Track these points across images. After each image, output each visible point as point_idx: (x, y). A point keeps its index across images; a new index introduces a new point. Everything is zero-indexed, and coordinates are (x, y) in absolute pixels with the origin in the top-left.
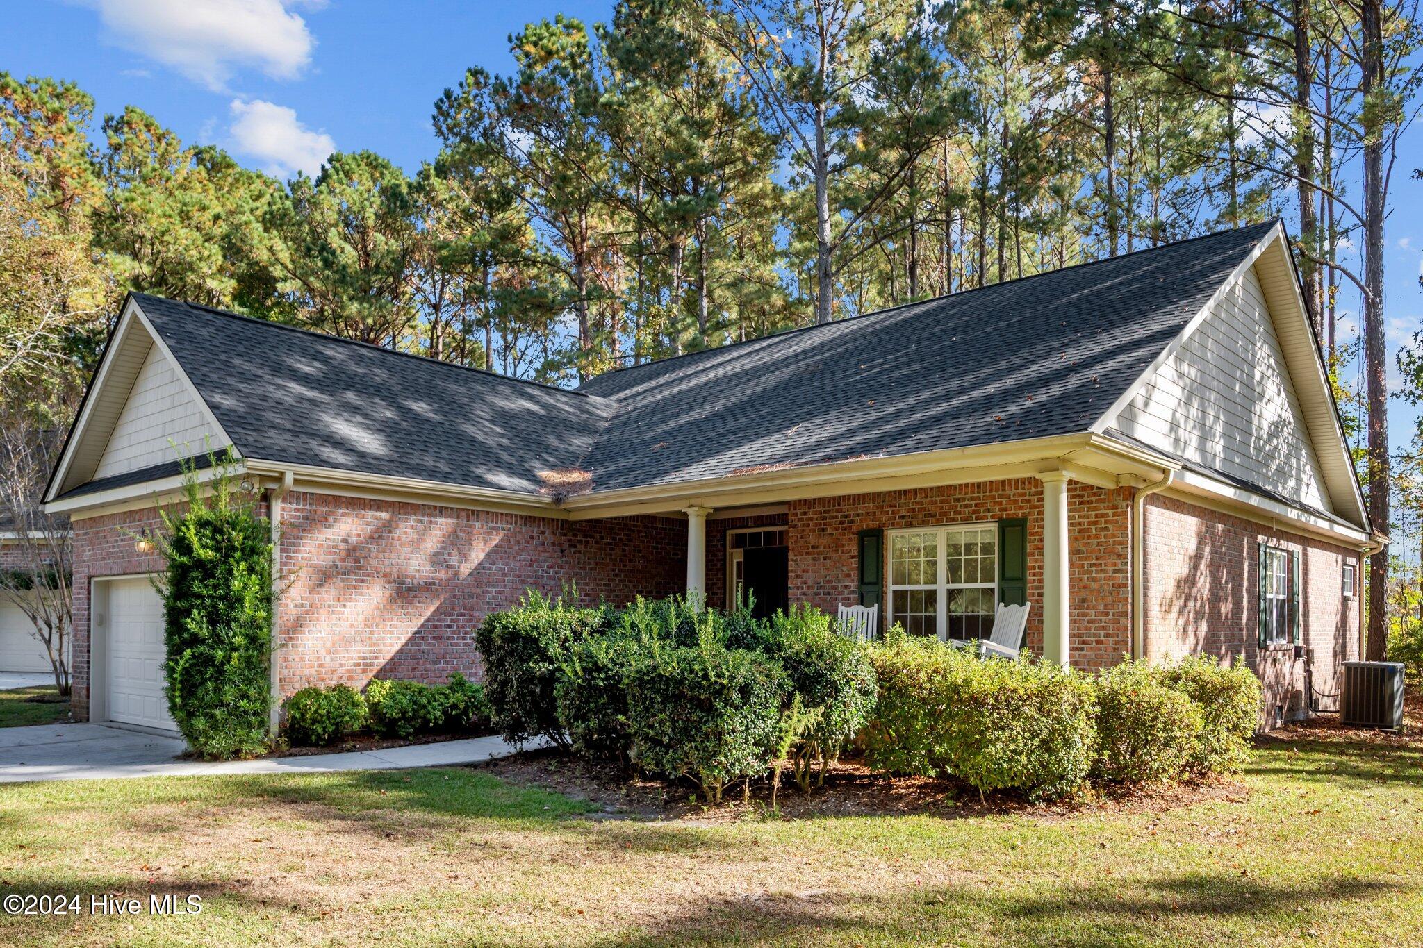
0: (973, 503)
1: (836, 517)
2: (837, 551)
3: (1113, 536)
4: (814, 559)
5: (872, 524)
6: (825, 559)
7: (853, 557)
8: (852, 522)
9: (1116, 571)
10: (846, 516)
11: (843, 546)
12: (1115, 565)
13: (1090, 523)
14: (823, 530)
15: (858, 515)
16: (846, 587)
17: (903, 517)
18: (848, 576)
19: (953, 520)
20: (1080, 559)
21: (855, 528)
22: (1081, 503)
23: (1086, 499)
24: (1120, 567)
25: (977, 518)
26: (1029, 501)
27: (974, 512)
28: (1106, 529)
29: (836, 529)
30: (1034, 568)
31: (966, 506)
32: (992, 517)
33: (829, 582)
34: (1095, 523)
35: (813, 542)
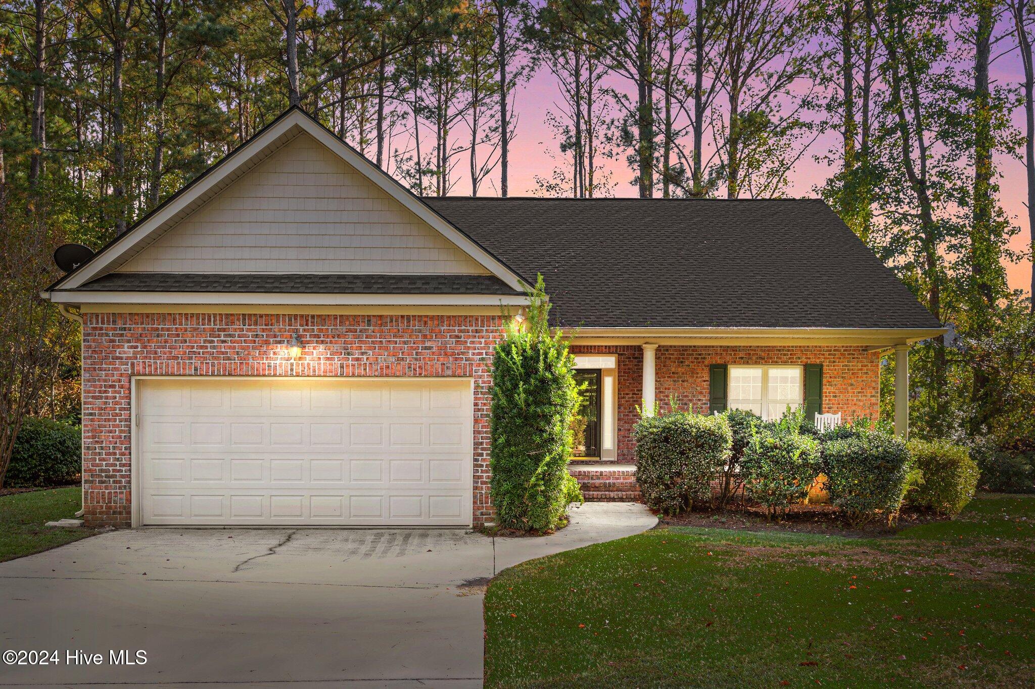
0: (789, 353)
1: (692, 355)
2: (693, 377)
3: (871, 377)
4: (674, 381)
5: (720, 361)
6: (683, 381)
7: (704, 381)
8: (704, 358)
9: (872, 396)
10: (700, 355)
11: (697, 373)
12: (871, 393)
13: (858, 370)
14: (682, 362)
15: (709, 355)
16: (699, 400)
17: (742, 358)
18: (701, 393)
19: (777, 362)
20: (852, 389)
21: (706, 362)
22: (854, 358)
23: (856, 356)
24: (874, 394)
25: (791, 362)
26: (823, 355)
27: (790, 358)
28: (866, 373)
29: (692, 362)
30: (826, 393)
31: (785, 355)
32: (801, 362)
33: (686, 396)
34: (861, 369)
35: (673, 370)
